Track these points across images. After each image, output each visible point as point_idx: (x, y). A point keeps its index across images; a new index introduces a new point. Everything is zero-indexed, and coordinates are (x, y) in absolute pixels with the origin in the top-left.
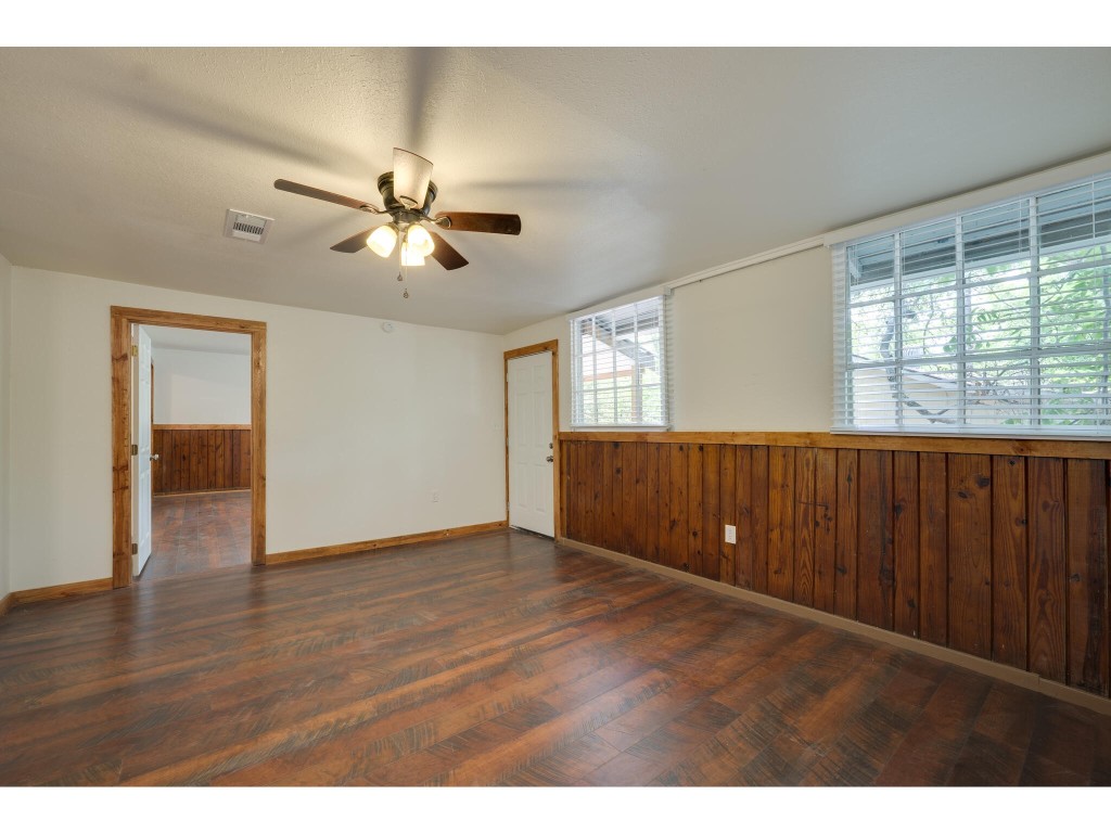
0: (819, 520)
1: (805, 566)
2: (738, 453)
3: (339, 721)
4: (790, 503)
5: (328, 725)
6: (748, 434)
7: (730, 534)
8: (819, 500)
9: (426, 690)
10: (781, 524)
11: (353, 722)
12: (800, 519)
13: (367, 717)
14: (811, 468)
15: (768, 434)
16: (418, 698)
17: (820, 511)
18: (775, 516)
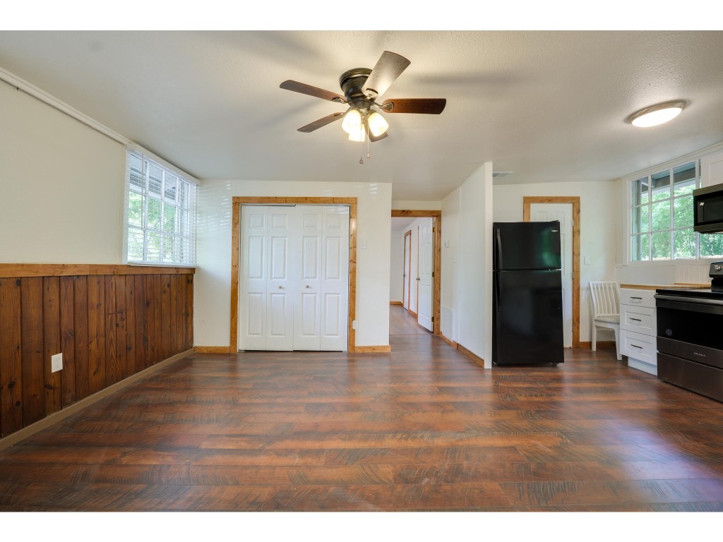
0: (119, 322)
1: (112, 357)
2: (63, 284)
3: (406, 439)
4: (102, 317)
5: (413, 439)
6: (76, 266)
7: (57, 363)
8: (118, 309)
9: (351, 439)
10: (97, 335)
11: (399, 436)
12: (108, 326)
13: (391, 435)
14: (114, 289)
15: (91, 266)
16: (359, 435)
17: (119, 315)
18: (93, 330)
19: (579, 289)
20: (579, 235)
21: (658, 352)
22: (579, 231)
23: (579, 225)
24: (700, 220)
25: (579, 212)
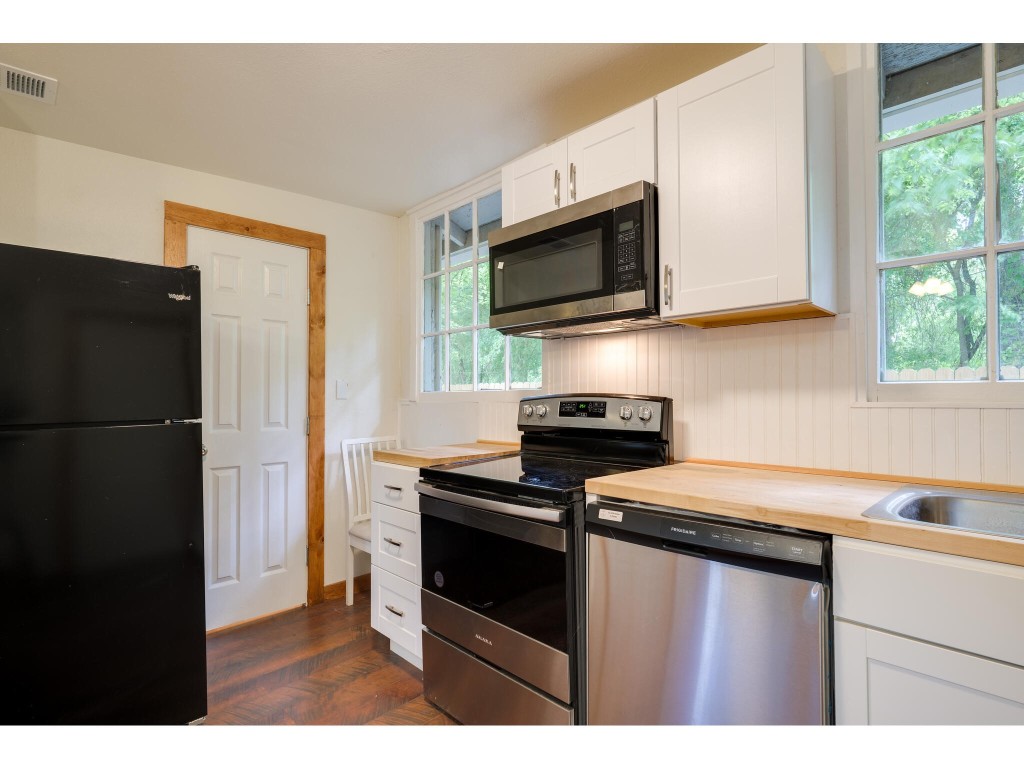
19: (322, 458)
20: (322, 327)
21: (424, 627)
22: (322, 319)
23: (323, 303)
24: (499, 305)
25: (322, 272)
